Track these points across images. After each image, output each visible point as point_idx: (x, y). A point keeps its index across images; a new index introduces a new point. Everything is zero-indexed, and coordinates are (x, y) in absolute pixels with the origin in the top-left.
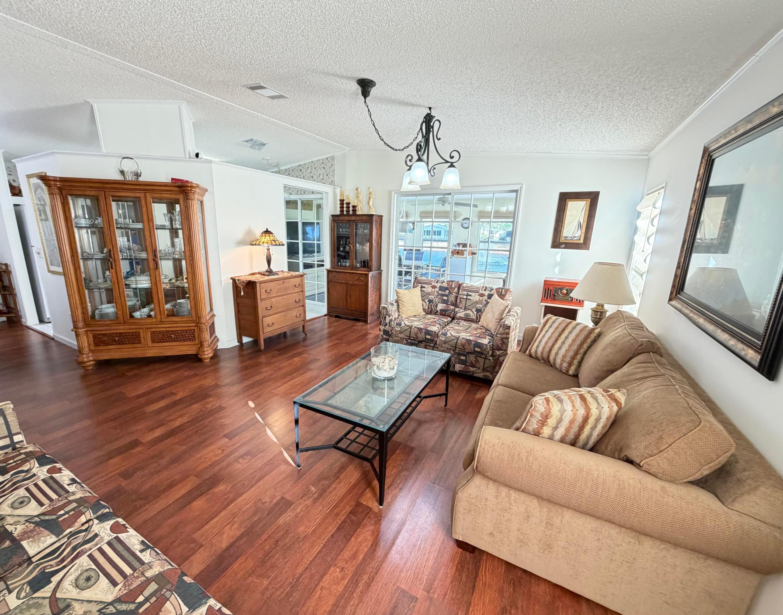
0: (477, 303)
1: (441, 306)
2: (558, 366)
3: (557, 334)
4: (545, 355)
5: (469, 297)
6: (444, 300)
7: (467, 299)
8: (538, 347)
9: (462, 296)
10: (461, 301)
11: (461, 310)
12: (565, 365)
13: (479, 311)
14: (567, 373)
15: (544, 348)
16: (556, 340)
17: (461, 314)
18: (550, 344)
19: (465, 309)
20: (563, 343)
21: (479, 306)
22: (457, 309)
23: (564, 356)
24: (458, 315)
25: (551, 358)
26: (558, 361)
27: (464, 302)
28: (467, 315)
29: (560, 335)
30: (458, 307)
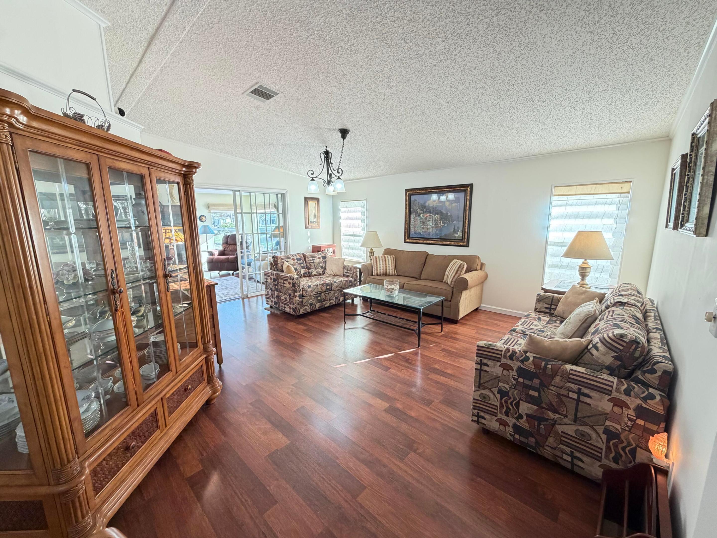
0: (319, 263)
1: (303, 271)
2: (391, 274)
3: (384, 262)
4: (385, 272)
5: (314, 261)
6: (302, 266)
7: (314, 262)
8: (380, 270)
9: (310, 262)
10: (311, 265)
11: (314, 270)
12: (393, 272)
13: (322, 267)
14: (395, 276)
15: (383, 269)
16: (386, 264)
17: (314, 273)
18: (385, 267)
19: (316, 268)
20: (389, 264)
21: (321, 265)
22: (310, 271)
23: (392, 269)
24: (313, 274)
25: (388, 272)
26: (391, 272)
27: (312, 264)
28: (318, 272)
29: (386, 262)
30: (310, 269)
